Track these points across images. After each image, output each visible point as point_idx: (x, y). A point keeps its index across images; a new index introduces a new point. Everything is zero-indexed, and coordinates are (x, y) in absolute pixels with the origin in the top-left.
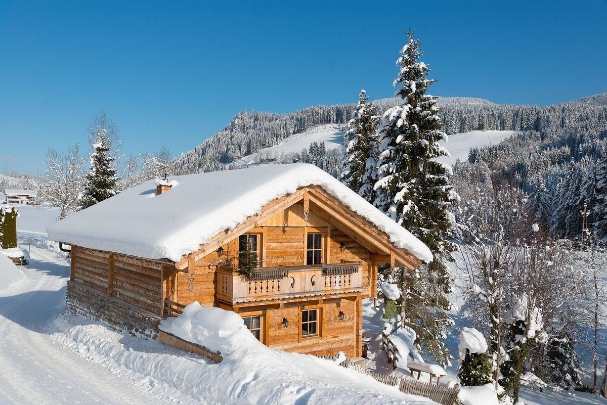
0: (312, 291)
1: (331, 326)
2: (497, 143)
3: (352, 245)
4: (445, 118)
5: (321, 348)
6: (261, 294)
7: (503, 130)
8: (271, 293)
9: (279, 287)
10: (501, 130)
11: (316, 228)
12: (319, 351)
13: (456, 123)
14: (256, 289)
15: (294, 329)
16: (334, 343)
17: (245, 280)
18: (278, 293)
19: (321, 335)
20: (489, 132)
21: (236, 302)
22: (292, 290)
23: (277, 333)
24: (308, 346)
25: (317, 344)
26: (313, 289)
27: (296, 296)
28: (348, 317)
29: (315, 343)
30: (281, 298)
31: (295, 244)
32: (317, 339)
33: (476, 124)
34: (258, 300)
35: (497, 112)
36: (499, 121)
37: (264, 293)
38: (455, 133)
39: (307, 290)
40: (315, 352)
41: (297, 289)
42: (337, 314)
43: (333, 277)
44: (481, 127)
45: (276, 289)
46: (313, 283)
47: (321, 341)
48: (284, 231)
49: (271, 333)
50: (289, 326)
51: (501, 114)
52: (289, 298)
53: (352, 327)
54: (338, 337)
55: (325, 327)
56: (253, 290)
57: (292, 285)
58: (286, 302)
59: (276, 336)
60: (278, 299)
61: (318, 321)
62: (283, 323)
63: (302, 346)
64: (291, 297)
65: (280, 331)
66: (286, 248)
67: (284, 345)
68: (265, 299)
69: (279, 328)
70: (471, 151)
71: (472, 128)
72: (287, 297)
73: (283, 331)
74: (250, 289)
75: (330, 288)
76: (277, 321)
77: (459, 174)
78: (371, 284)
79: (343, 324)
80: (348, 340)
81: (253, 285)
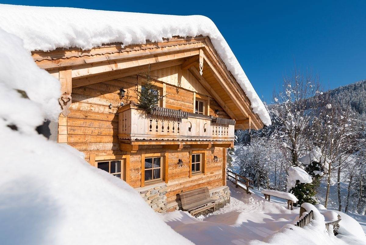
0: (204, 136)
1: (210, 166)
5: (204, 181)
6: (162, 133)
8: (172, 134)
9: (178, 129)
11: (201, 94)
12: (203, 183)
14: (157, 127)
15: (186, 168)
16: (211, 177)
18: (178, 134)
19: (203, 172)
21: (135, 138)
22: (189, 134)
23: (174, 171)
24: (196, 180)
25: (202, 179)
26: (205, 134)
27: (193, 139)
28: (219, 160)
29: (200, 178)
30: (181, 139)
32: (201, 175)
34: (159, 139)
37: (165, 133)
39: (201, 135)
40: (200, 184)
41: (193, 133)
42: (213, 158)
43: (218, 127)
45: (176, 130)
46: (205, 130)
47: (204, 176)
48: (178, 92)
49: (170, 171)
50: (183, 165)
52: (187, 140)
53: (220, 167)
54: (213, 173)
55: (206, 166)
56: (154, 128)
57: (190, 129)
58: (184, 143)
59: (173, 173)
60: (178, 140)
61: (201, 162)
62: (178, 163)
63: (192, 181)
64: (189, 139)
65: (177, 170)
66: (181, 105)
67: (179, 180)
68: (166, 139)
69: (176, 167)
72: (186, 139)
73: (179, 169)
74: (151, 127)
75: (215, 136)
76: (174, 161)
79: (216, 164)
80: (219, 175)
81: (154, 122)
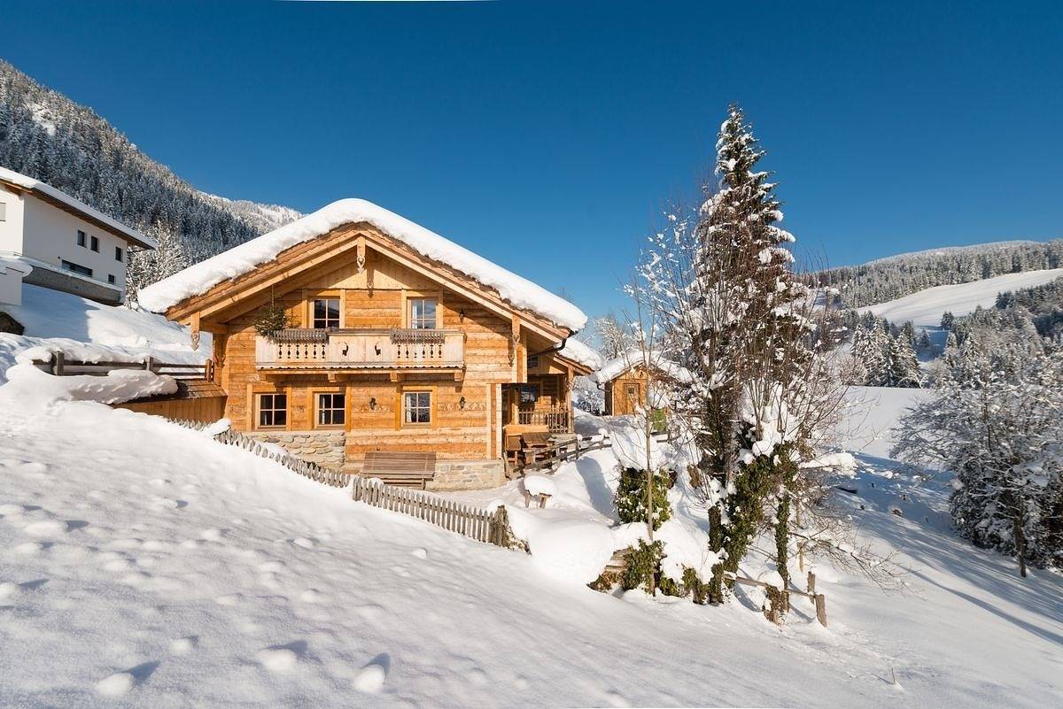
0: (377, 362)
1: (448, 416)
2: (1044, 283)
3: (479, 314)
4: (959, 267)
5: (430, 441)
6: (297, 360)
7: (1056, 267)
8: (313, 361)
10: (1050, 269)
11: (417, 291)
12: (428, 445)
13: (976, 269)
14: (289, 353)
15: (388, 414)
16: (453, 436)
17: (272, 342)
18: (323, 361)
20: (1031, 273)
21: (261, 366)
22: (344, 359)
23: (364, 416)
24: (411, 436)
26: (377, 359)
27: (352, 367)
28: (475, 405)
30: (328, 367)
31: (388, 310)
33: (1010, 266)
35: (1042, 250)
36: (1047, 259)
37: (310, 359)
38: (976, 280)
39: (369, 361)
40: (422, 445)
41: (352, 357)
42: (456, 400)
43: (411, 346)
44: (1017, 269)
45: (319, 356)
46: (378, 352)
48: (371, 295)
50: (381, 409)
51: (1050, 251)
52: (341, 368)
53: (482, 419)
54: (459, 429)
55: (438, 415)
56: (285, 355)
57: (345, 353)
58: (336, 373)
59: (361, 419)
60: (323, 368)
61: (431, 408)
62: (370, 404)
63: (401, 435)
65: (368, 414)
67: (374, 431)
68: (303, 367)
69: (366, 410)
70: (1000, 296)
71: (1002, 271)
72: (337, 367)
73: (372, 414)
74: (280, 353)
75: (406, 360)
76: (362, 401)
77: (981, 322)
78: (515, 366)
79: (466, 414)
80: (475, 435)
81: (285, 347)
